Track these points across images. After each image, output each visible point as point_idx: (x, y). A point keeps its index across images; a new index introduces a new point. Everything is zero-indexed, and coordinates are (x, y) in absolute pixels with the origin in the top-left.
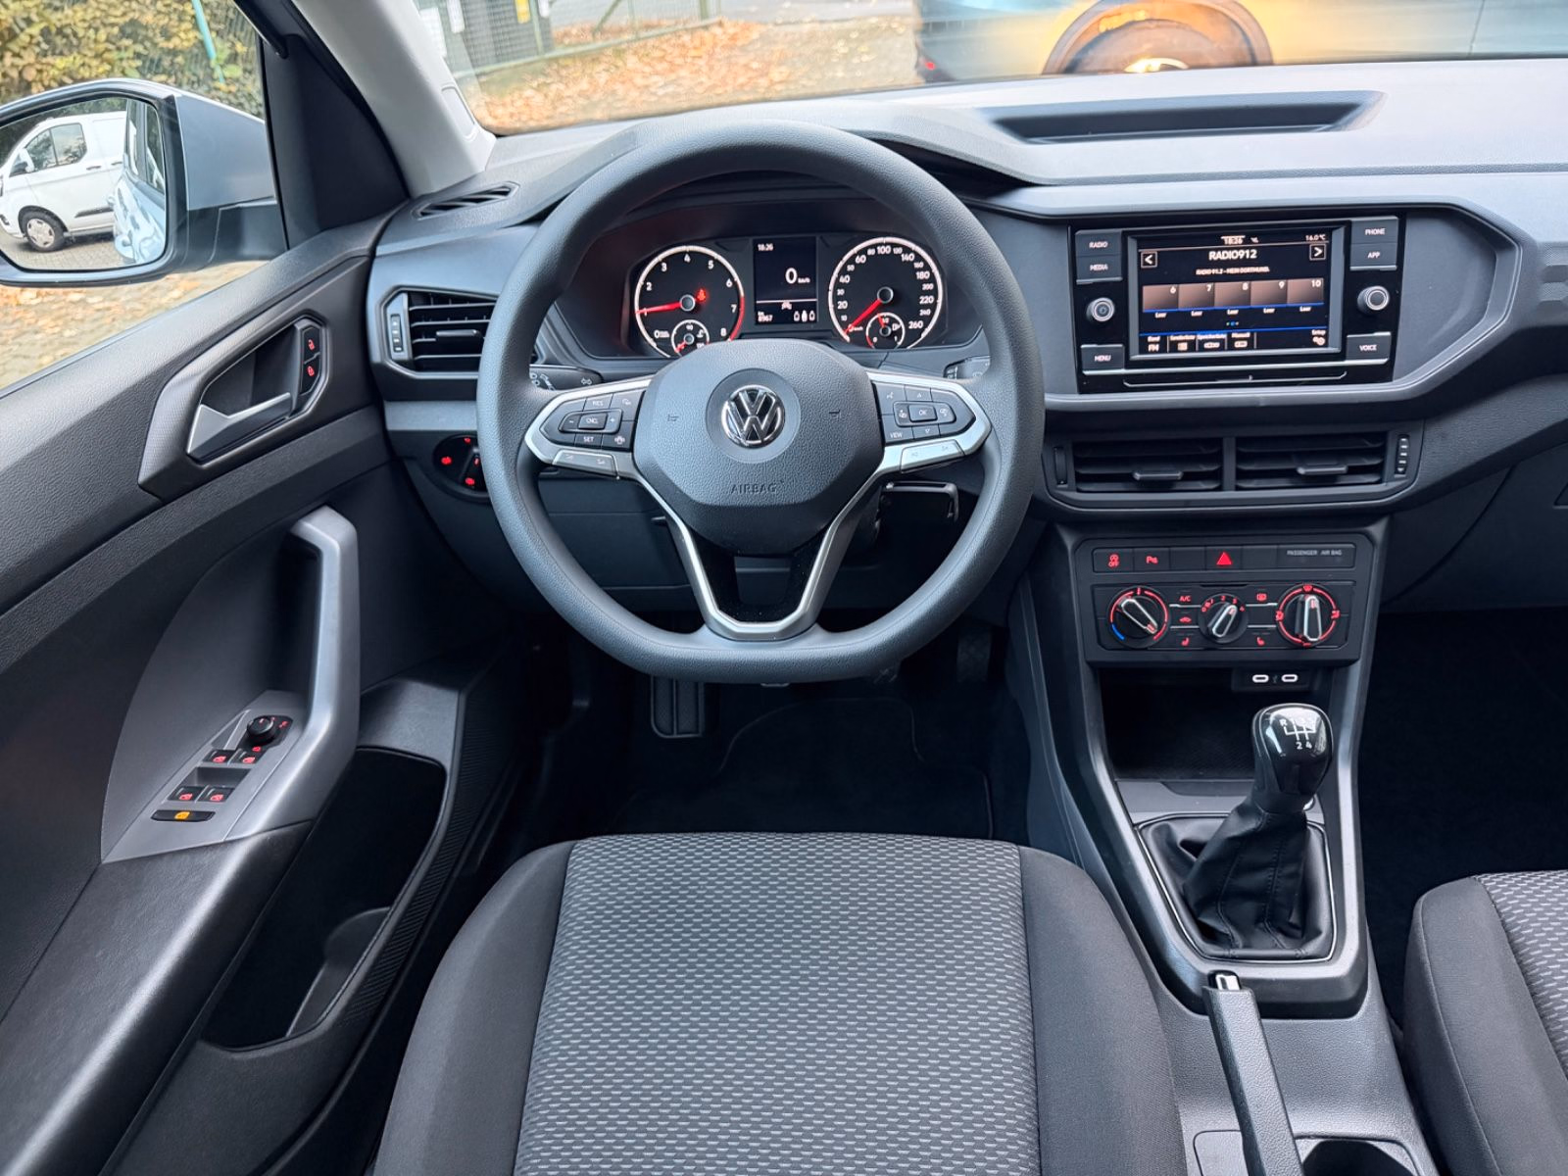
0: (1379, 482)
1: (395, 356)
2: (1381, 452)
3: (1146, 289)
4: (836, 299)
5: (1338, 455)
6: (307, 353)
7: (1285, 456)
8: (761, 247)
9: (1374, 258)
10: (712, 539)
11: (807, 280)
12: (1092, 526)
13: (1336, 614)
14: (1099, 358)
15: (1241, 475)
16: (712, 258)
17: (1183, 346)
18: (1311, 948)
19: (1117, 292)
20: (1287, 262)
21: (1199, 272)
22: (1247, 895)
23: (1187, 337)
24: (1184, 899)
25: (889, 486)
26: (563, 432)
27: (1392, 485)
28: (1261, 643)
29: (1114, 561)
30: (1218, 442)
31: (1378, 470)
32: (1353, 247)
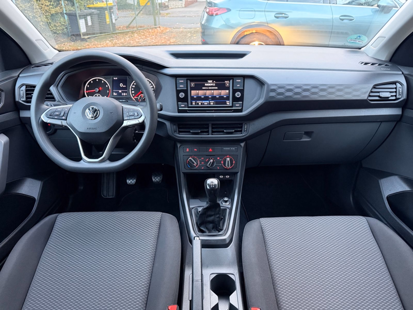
0: (241, 134)
1: (22, 99)
2: (242, 127)
3: (192, 91)
4: (132, 91)
5: (233, 128)
7: (222, 128)
8: (114, 78)
9: (238, 86)
10: (85, 141)
11: (125, 86)
12: (184, 142)
13: (234, 162)
14: (182, 106)
15: (213, 132)
16: (103, 80)
17: (200, 104)
18: (220, 233)
19: (186, 92)
20: (222, 87)
21: (203, 88)
22: (210, 222)
23: (201, 102)
24: (197, 223)
25: (137, 132)
26: (50, 115)
27: (244, 134)
28: (218, 168)
29: (188, 150)
30: (208, 124)
31: (241, 131)
32: (234, 84)
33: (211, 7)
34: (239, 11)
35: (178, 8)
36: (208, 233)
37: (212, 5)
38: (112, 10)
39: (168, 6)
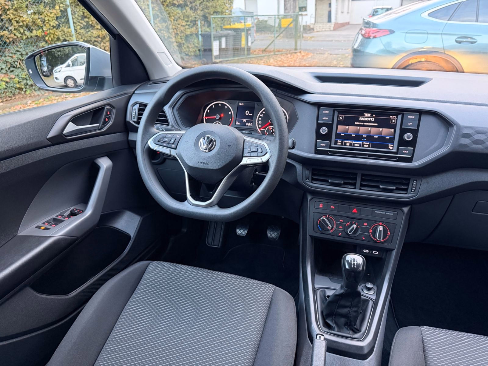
0: (406, 194)
1: (133, 120)
2: (408, 185)
3: (339, 126)
4: (259, 120)
5: (394, 184)
6: (107, 115)
7: (377, 182)
8: (240, 104)
9: (410, 125)
11: (251, 114)
12: (316, 194)
13: (389, 233)
14: (322, 145)
15: (362, 185)
16: (226, 105)
17: (348, 144)
18: (356, 336)
19: (330, 126)
20: (384, 123)
21: (356, 123)
22: (342, 316)
23: (350, 142)
24: (322, 313)
25: (257, 173)
26: (158, 141)
27: (410, 195)
28: (364, 238)
29: (321, 206)
30: (356, 174)
31: (406, 190)
32: (404, 121)
33: (369, 27)
34: (406, 33)
35: (325, 31)
36: (338, 331)
37: (369, 26)
38: (249, 32)
39: (313, 29)
